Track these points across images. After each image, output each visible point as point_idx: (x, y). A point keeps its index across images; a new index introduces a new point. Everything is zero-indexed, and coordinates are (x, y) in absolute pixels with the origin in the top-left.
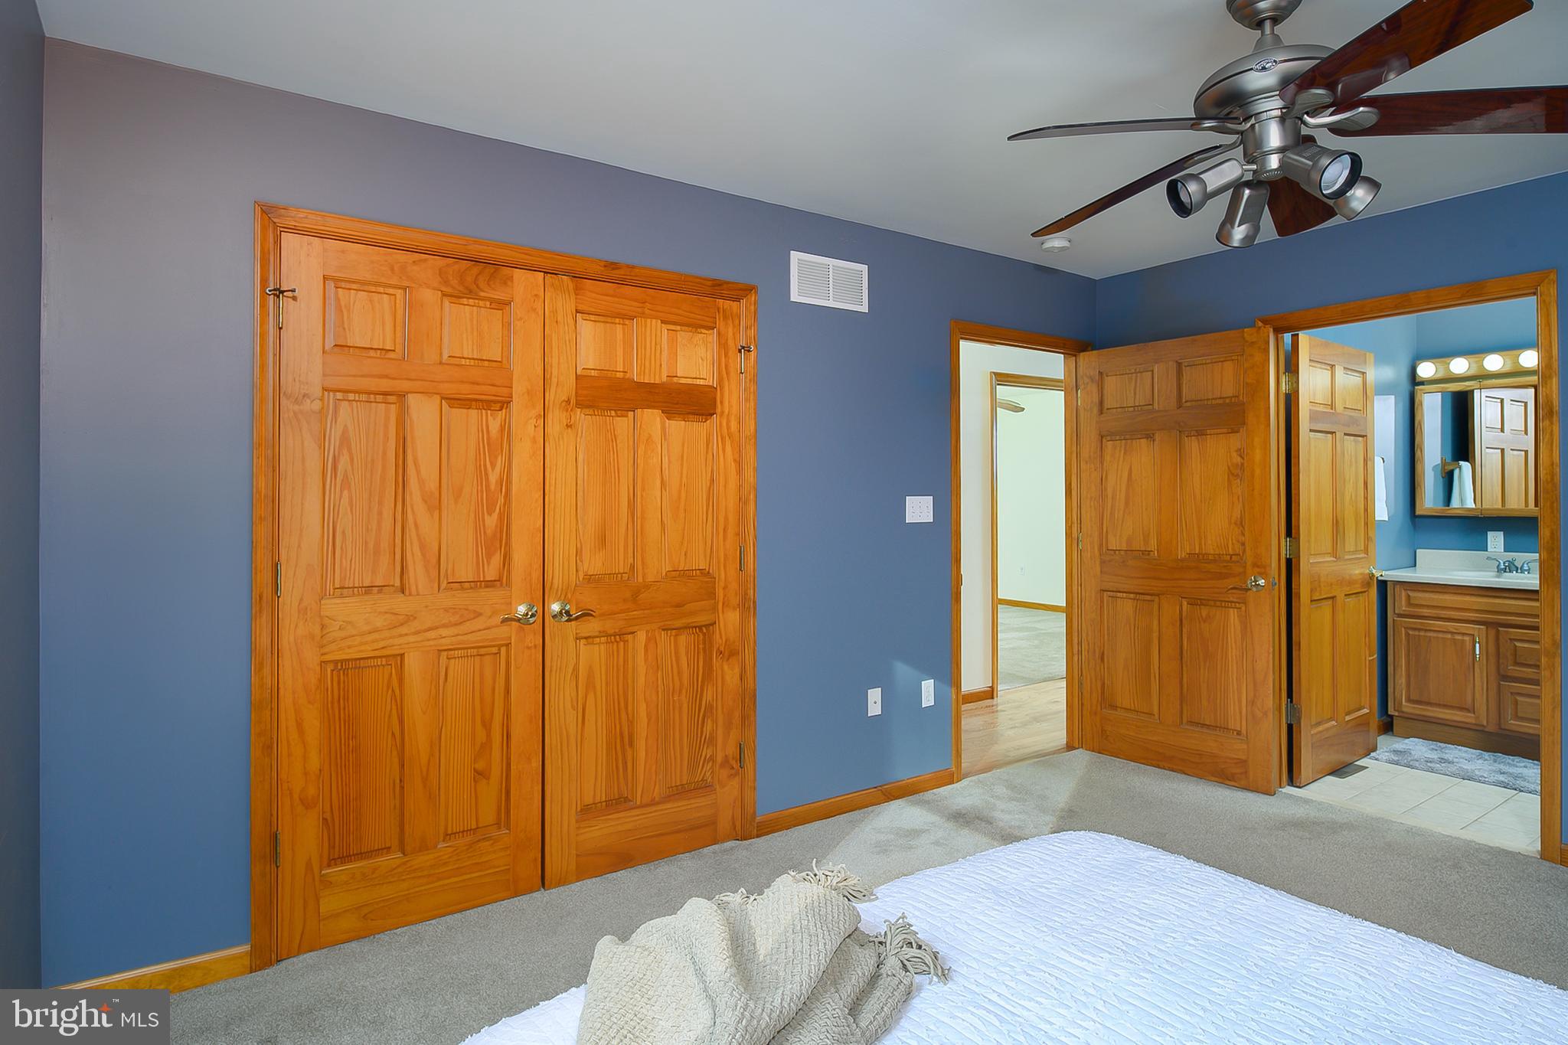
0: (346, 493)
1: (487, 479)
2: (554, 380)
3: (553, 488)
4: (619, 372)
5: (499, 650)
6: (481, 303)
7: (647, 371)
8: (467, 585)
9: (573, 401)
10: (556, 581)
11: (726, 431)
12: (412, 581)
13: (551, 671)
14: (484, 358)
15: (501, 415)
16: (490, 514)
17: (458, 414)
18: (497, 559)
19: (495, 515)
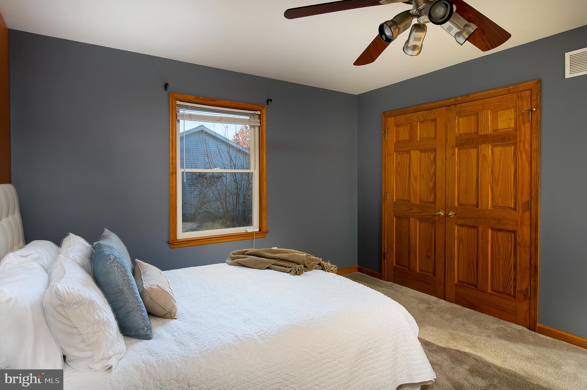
0: (399, 177)
1: (430, 172)
2: (449, 140)
3: (448, 175)
4: (473, 133)
5: (434, 222)
6: (429, 121)
7: (483, 130)
8: (425, 202)
9: (455, 145)
10: (449, 204)
11: (522, 148)
12: (411, 199)
13: (447, 233)
14: (429, 137)
15: (434, 153)
16: (431, 182)
17: (423, 154)
18: (433, 196)
19: (432, 183)
